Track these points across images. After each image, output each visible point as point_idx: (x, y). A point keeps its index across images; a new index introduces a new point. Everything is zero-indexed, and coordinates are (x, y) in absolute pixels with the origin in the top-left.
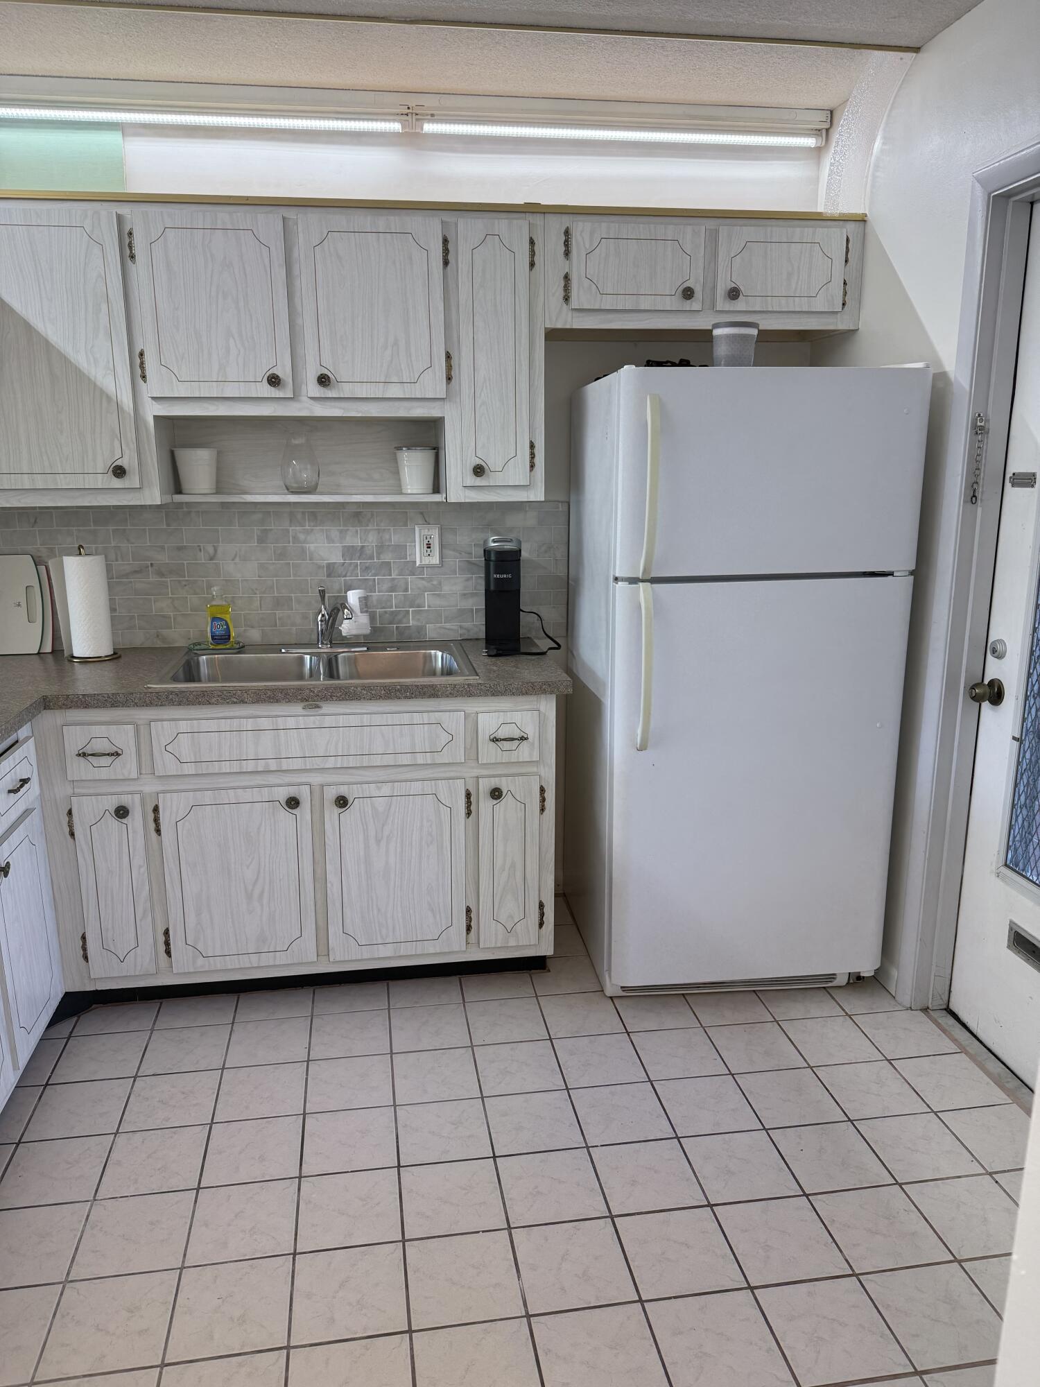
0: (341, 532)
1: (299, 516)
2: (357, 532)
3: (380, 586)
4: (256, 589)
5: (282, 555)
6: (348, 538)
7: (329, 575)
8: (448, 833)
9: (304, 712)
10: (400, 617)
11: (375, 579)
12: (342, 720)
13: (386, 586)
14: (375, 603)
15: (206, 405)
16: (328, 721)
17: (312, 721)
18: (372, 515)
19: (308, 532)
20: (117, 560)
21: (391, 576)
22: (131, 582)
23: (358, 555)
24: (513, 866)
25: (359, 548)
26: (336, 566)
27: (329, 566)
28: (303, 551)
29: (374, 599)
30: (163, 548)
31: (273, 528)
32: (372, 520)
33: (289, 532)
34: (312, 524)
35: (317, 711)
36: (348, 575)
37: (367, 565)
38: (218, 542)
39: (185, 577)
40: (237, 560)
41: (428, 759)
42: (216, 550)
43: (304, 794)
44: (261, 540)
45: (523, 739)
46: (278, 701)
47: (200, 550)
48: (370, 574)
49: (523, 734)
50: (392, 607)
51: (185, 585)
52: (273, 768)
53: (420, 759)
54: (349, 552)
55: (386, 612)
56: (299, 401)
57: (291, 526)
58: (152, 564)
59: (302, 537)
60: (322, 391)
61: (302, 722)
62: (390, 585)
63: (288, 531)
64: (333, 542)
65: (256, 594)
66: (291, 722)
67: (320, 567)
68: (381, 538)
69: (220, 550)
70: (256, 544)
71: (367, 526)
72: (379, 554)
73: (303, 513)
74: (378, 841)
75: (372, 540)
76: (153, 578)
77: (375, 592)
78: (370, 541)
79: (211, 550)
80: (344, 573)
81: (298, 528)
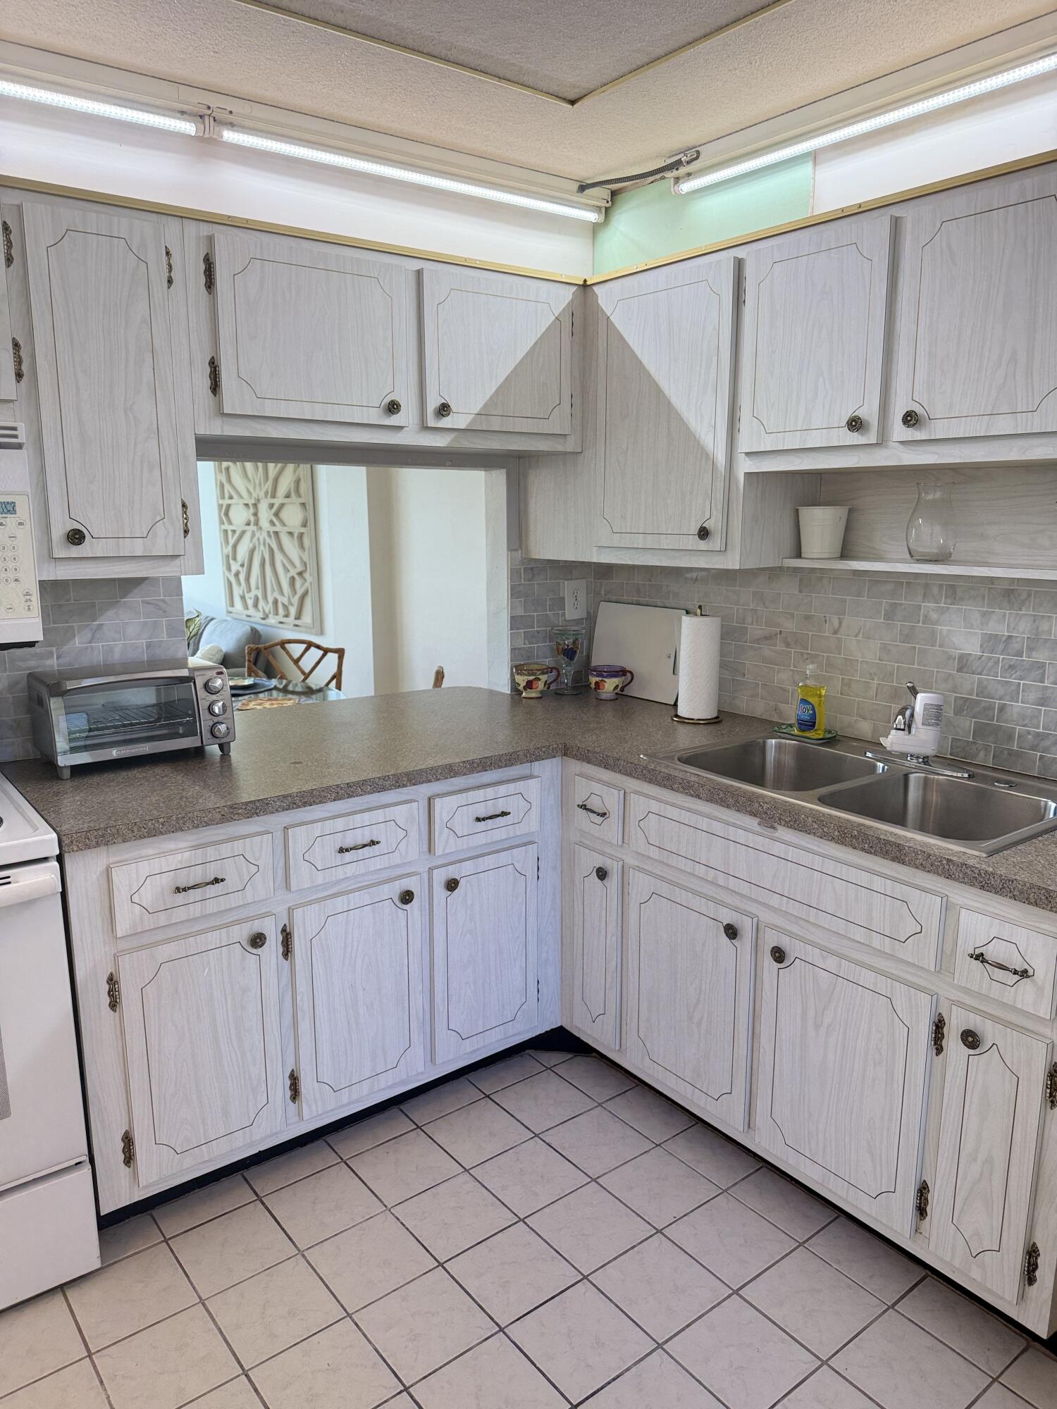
0: (984, 614)
1: (935, 590)
2: (1004, 616)
3: (1026, 694)
4: (875, 674)
5: (907, 638)
6: (991, 624)
7: (960, 670)
8: (902, 1065)
9: (758, 828)
10: (1047, 743)
11: (1019, 684)
12: (792, 853)
13: (1032, 696)
14: (1015, 717)
15: (791, 458)
16: (777, 848)
17: (761, 842)
18: (1029, 595)
19: (942, 611)
20: (752, 624)
21: (1043, 682)
22: (760, 648)
23: (1001, 647)
24: (989, 1161)
25: (1004, 639)
26: (971, 658)
27: (962, 657)
28: (933, 633)
29: (1015, 710)
30: (792, 615)
31: (903, 602)
32: (1027, 603)
33: (920, 609)
34: (949, 601)
35: (772, 833)
36: (985, 672)
37: (1012, 663)
38: (844, 614)
39: (808, 650)
40: (860, 638)
41: (887, 945)
42: (840, 623)
43: (746, 926)
44: (889, 616)
45: (1024, 974)
46: (728, 807)
47: (826, 621)
48: (1013, 676)
49: (1027, 967)
50: (1038, 728)
51: (807, 659)
52: (721, 882)
53: (877, 941)
54: (991, 641)
55: (1029, 733)
56: (886, 447)
57: (923, 602)
58: (780, 632)
59: (934, 616)
60: (910, 433)
61: (751, 839)
62: (1039, 695)
63: (919, 607)
64: (972, 627)
65: (873, 680)
66: (741, 836)
67: (950, 657)
68: (1037, 629)
69: (844, 624)
70: (882, 620)
71: (1020, 609)
72: (1030, 649)
73: (941, 586)
74: (817, 1027)
75: (1024, 628)
76: (780, 647)
77: (1017, 702)
78: (1021, 630)
79: (836, 623)
80: (979, 670)
81: (931, 604)
